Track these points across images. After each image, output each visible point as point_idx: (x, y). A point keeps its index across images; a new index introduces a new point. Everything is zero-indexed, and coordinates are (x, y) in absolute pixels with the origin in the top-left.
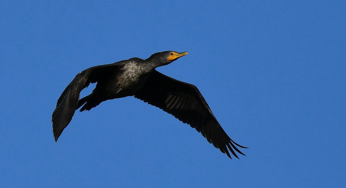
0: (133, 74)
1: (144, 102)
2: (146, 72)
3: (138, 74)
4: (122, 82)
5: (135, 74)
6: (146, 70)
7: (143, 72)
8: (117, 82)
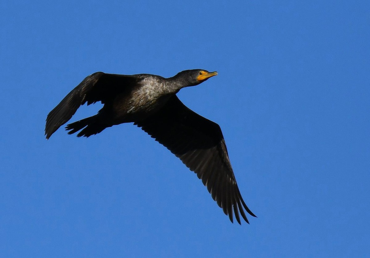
0: (151, 90)
1: (152, 137)
2: (168, 91)
3: (158, 92)
4: (137, 99)
5: (154, 92)
6: (168, 89)
7: (164, 91)
8: (131, 97)
